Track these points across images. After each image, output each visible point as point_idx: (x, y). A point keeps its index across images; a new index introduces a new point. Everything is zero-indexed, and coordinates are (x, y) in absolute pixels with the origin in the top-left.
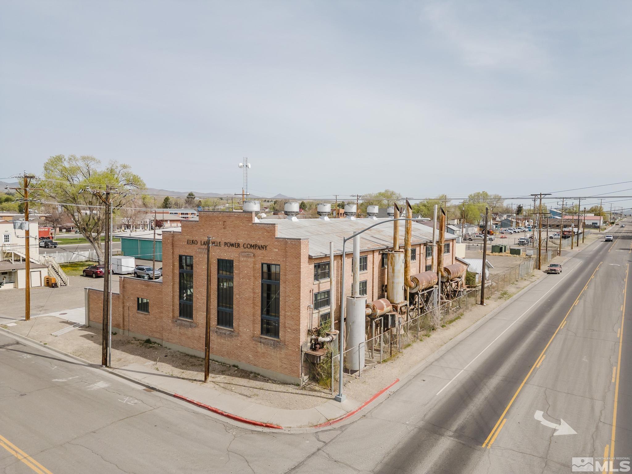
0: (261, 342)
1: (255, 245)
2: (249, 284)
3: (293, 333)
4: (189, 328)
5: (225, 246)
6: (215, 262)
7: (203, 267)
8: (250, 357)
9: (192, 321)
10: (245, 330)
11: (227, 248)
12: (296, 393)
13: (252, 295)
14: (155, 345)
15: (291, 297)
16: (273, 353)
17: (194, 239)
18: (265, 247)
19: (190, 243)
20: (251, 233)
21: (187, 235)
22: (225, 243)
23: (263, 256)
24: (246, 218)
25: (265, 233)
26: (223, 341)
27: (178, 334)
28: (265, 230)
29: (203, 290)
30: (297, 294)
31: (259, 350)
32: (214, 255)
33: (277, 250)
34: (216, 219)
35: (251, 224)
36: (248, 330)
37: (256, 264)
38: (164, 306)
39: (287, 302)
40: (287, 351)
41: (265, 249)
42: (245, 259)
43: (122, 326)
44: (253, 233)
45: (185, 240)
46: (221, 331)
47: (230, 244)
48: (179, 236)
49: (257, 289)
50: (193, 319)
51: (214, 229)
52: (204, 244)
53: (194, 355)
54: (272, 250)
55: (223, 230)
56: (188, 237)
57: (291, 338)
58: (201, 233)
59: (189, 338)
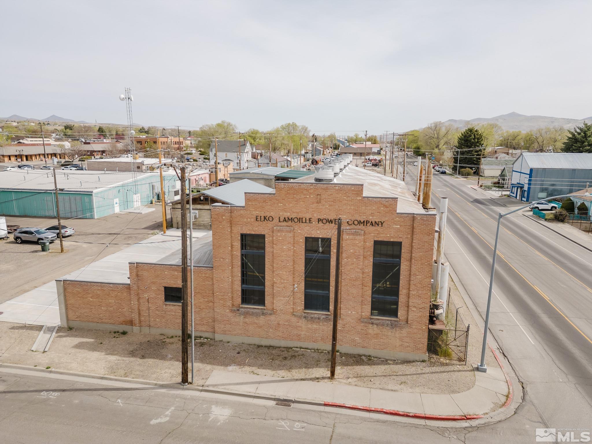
0: (372, 324)
1: (365, 222)
2: (357, 264)
3: (420, 311)
4: (261, 316)
5: (318, 223)
6: (301, 240)
7: (285, 247)
8: (357, 340)
9: (265, 308)
10: (350, 312)
11: (323, 224)
12: (441, 372)
13: (361, 275)
14: (202, 340)
15: (417, 275)
16: (390, 333)
17: (268, 214)
18: (380, 223)
19: (261, 219)
20: (360, 208)
21: (256, 210)
22: (319, 219)
23: (377, 233)
24: (353, 191)
25: (382, 208)
26: (315, 326)
27: (241, 324)
28: (382, 204)
29: (284, 273)
30: (428, 272)
31: (370, 331)
32: (300, 232)
33: (399, 226)
34: (305, 192)
35: (360, 198)
36: (353, 313)
37: (367, 242)
38: (217, 293)
39: (413, 281)
40: (410, 330)
41: (380, 225)
42: (351, 237)
43: (137, 321)
44: (363, 208)
45: (252, 216)
46: (312, 316)
47: (327, 221)
48: (242, 212)
49: (367, 269)
50: (265, 306)
51: (302, 203)
52: (284, 221)
53: (269, 345)
54: (390, 226)
55: (316, 205)
56: (258, 212)
57: (417, 317)
58: (280, 208)
59: (261, 327)
